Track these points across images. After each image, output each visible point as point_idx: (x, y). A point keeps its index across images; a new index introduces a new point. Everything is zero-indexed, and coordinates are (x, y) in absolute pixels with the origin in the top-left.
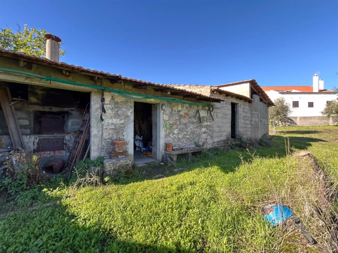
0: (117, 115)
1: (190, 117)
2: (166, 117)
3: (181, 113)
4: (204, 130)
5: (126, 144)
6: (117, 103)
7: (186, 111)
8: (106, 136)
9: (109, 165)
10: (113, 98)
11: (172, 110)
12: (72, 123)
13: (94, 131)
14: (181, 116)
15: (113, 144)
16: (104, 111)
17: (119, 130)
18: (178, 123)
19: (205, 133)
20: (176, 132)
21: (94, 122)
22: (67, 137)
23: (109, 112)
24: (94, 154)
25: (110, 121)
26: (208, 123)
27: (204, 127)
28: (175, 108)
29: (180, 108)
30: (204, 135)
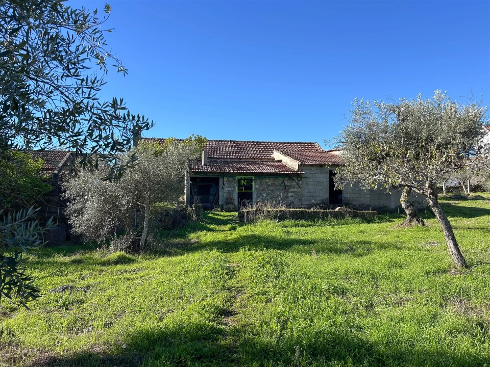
0: (230, 187)
1: (277, 186)
2: (257, 187)
3: (269, 183)
4: (290, 194)
5: (234, 200)
6: (230, 181)
7: (272, 182)
8: (225, 195)
9: (225, 207)
10: (228, 179)
11: (261, 182)
12: (212, 190)
13: (220, 194)
14: (269, 185)
15: (227, 199)
16: (224, 185)
17: (230, 193)
18: (266, 190)
19: (292, 196)
20: (264, 195)
21: (220, 189)
22: (210, 197)
23: (226, 185)
24: (220, 203)
25: (227, 189)
26: (296, 190)
27: (292, 192)
28: (263, 181)
29: (267, 181)
30: (290, 198)
